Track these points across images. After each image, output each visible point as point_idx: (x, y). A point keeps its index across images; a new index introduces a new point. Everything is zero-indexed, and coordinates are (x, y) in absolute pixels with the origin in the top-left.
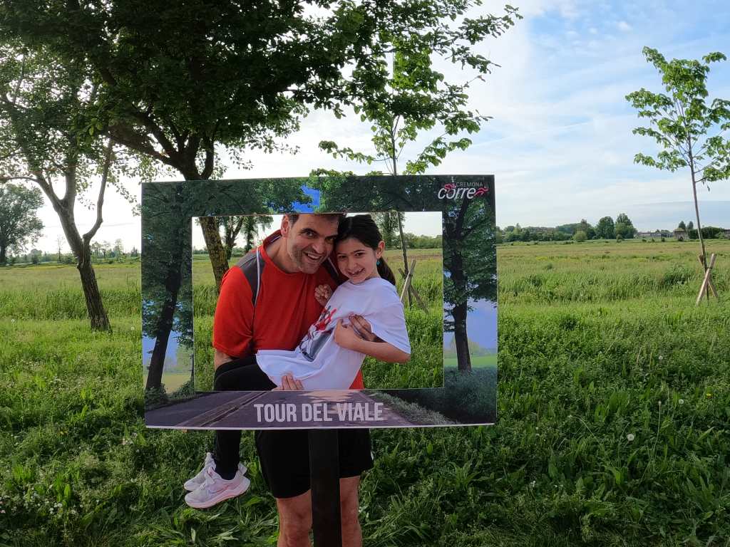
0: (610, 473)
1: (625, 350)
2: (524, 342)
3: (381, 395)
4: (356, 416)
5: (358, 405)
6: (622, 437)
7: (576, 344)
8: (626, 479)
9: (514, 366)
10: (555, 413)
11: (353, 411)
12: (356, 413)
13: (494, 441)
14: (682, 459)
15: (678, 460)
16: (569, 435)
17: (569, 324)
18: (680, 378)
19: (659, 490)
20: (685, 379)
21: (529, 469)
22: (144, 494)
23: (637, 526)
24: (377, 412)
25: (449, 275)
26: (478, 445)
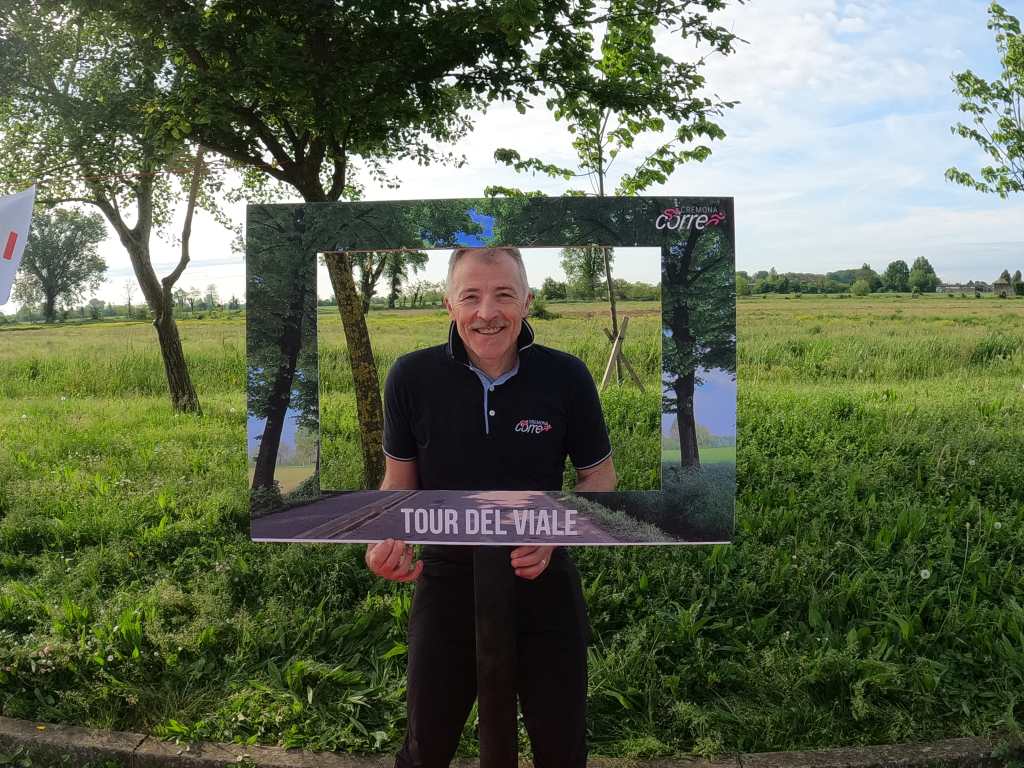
0: (896, 624)
1: (920, 451)
2: (779, 435)
3: (574, 498)
4: (540, 528)
5: (543, 513)
6: (912, 573)
7: (853, 440)
8: (917, 632)
9: (764, 468)
10: (821, 536)
11: (536, 521)
12: (540, 523)
13: (733, 573)
14: (996, 607)
15: (991, 608)
16: (839, 569)
17: (844, 412)
18: (997, 492)
19: (964, 650)
20: (1004, 493)
21: (783, 615)
22: (244, 640)
23: (930, 699)
24: (569, 523)
25: (670, 334)
26: (711, 579)
